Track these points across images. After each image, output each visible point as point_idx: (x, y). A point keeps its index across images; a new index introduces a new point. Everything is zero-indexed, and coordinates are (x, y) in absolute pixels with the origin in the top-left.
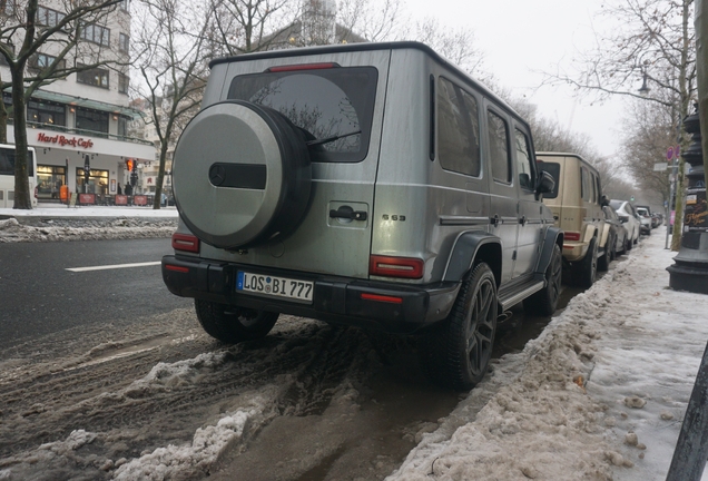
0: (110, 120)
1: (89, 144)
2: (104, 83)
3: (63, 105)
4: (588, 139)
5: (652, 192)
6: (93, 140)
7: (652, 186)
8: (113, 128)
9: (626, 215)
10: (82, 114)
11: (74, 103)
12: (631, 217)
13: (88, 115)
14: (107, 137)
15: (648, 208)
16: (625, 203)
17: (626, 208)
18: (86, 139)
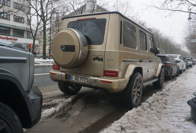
0: (24, 33)
1: (16, 40)
2: (22, 21)
3: (9, 28)
4: (173, 38)
5: (194, 54)
6: (18, 38)
7: (194, 52)
8: (25, 35)
9: (180, 60)
10: (15, 30)
11: (12, 27)
12: (182, 61)
13: (17, 31)
14: (23, 37)
15: (191, 58)
16: (180, 55)
17: (180, 57)
18: (15, 38)
